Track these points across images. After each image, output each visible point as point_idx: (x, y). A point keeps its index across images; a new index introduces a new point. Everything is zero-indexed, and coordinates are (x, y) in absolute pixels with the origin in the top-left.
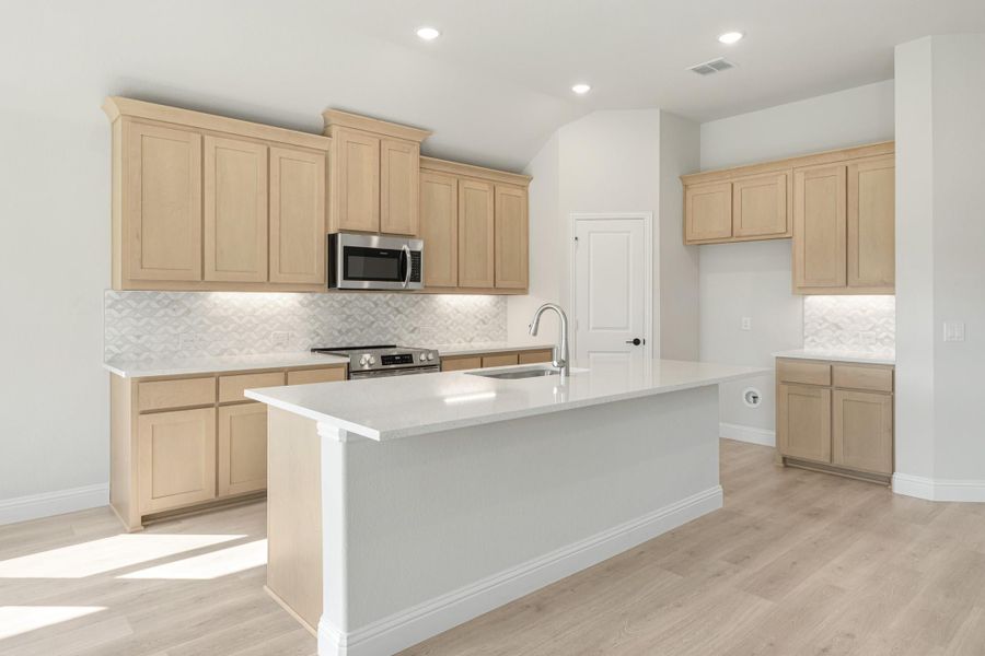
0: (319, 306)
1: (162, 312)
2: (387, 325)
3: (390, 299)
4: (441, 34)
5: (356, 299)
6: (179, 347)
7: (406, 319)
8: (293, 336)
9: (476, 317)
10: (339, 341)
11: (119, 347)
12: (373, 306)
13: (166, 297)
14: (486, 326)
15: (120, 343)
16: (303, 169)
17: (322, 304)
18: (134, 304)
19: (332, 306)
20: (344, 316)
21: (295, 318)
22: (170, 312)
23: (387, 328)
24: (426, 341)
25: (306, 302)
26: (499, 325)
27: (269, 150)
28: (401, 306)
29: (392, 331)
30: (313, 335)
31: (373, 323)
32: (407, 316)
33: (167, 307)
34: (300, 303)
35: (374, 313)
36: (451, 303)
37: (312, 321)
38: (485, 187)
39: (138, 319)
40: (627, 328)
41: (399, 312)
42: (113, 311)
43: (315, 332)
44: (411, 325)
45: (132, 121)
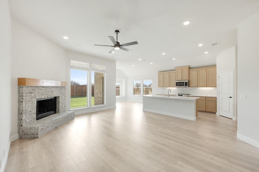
8: (176, 92)
10: (182, 93)
13: (163, 88)
14: (211, 93)
16: (173, 74)
17: (179, 89)
23: (189, 92)
27: (169, 73)
34: (176, 89)
38: (204, 70)
40: (229, 94)
44: (193, 92)
45: (159, 74)
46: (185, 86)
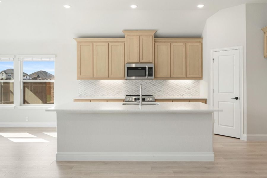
0: (129, 84)
1: (90, 85)
2: (150, 89)
3: (151, 82)
4: (137, 6)
5: (140, 81)
6: (93, 93)
7: (157, 88)
8: (121, 91)
9: (185, 87)
10: (134, 93)
11: (81, 93)
12: (145, 83)
13: (91, 81)
14: (189, 90)
15: (81, 92)
16: (118, 47)
17: (130, 83)
18: (84, 83)
19: (132, 83)
20: (136, 86)
21: (122, 87)
22: (91, 85)
23: (150, 90)
24: (165, 95)
25: (125, 82)
26: (196, 90)
27: (109, 44)
28: (155, 83)
29: (152, 91)
30: (127, 92)
31: (146, 88)
32: (157, 87)
33: (91, 84)
34: (123, 83)
35: (146, 85)
36: (174, 83)
37: (127, 88)
38: (182, 44)
39: (85, 87)
40: (233, 93)
41: (155, 86)
42: (80, 85)
43: (127, 91)
44: (159, 89)
45: (79, 43)
46: (148, 76)
